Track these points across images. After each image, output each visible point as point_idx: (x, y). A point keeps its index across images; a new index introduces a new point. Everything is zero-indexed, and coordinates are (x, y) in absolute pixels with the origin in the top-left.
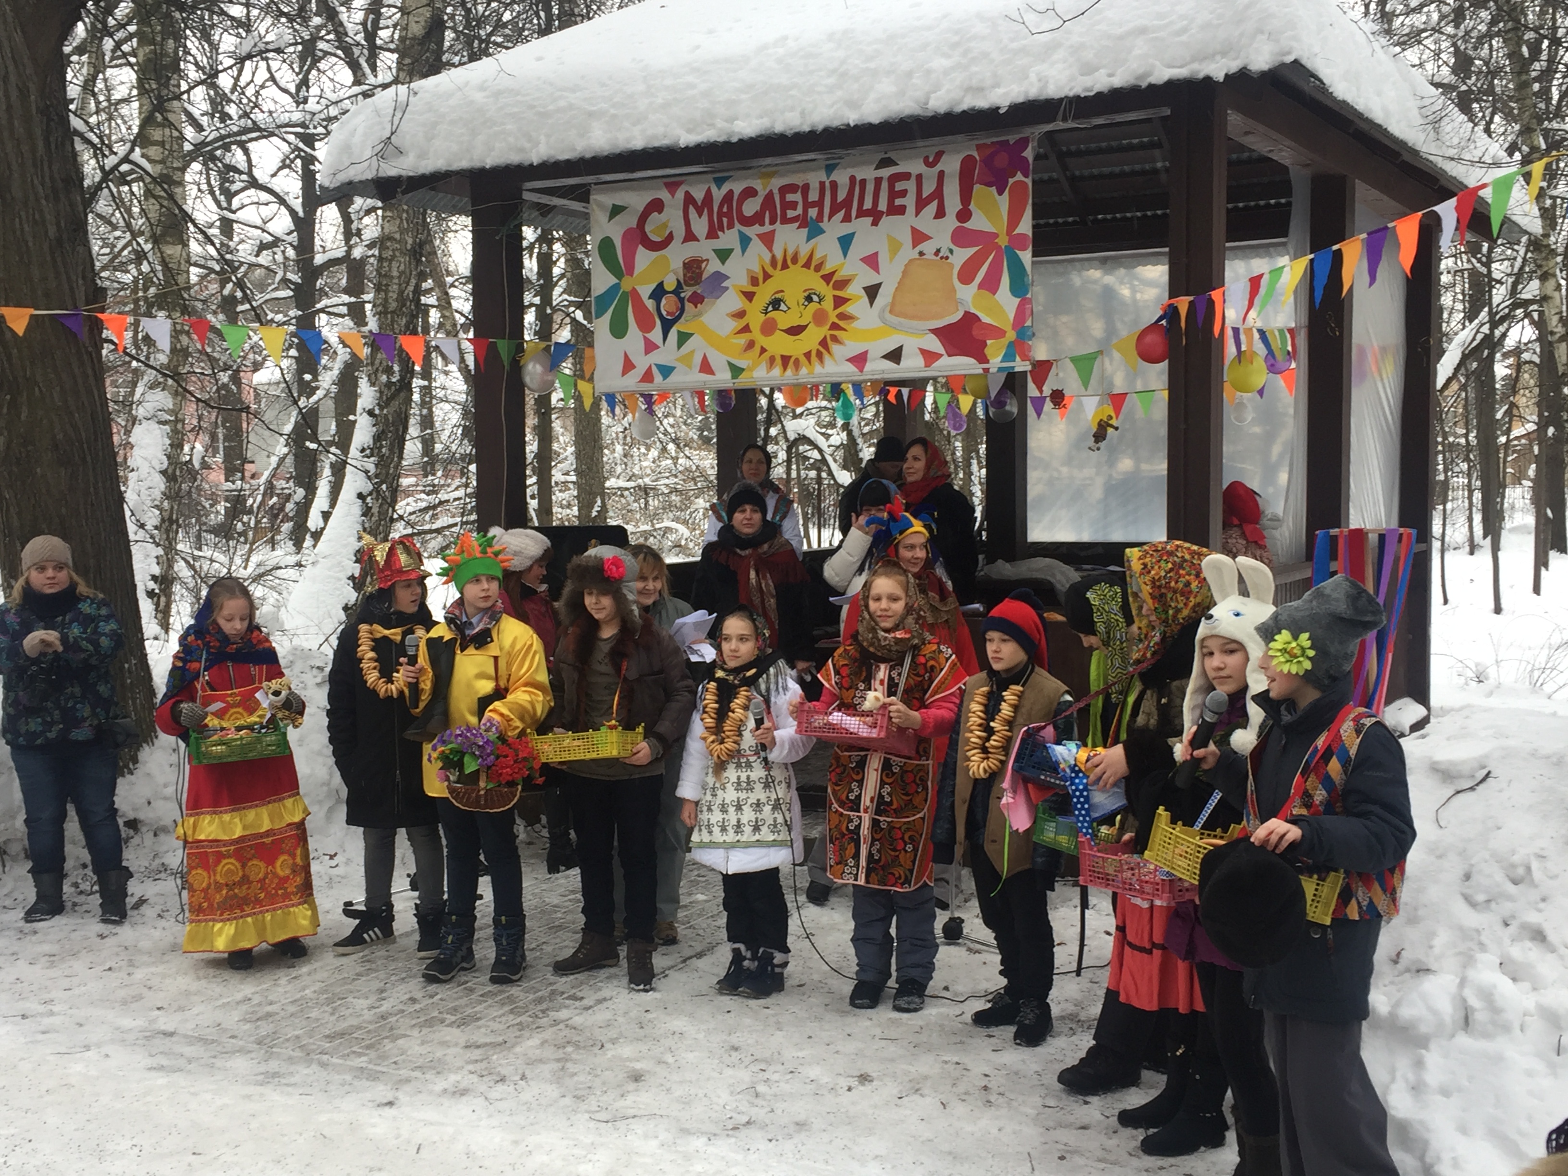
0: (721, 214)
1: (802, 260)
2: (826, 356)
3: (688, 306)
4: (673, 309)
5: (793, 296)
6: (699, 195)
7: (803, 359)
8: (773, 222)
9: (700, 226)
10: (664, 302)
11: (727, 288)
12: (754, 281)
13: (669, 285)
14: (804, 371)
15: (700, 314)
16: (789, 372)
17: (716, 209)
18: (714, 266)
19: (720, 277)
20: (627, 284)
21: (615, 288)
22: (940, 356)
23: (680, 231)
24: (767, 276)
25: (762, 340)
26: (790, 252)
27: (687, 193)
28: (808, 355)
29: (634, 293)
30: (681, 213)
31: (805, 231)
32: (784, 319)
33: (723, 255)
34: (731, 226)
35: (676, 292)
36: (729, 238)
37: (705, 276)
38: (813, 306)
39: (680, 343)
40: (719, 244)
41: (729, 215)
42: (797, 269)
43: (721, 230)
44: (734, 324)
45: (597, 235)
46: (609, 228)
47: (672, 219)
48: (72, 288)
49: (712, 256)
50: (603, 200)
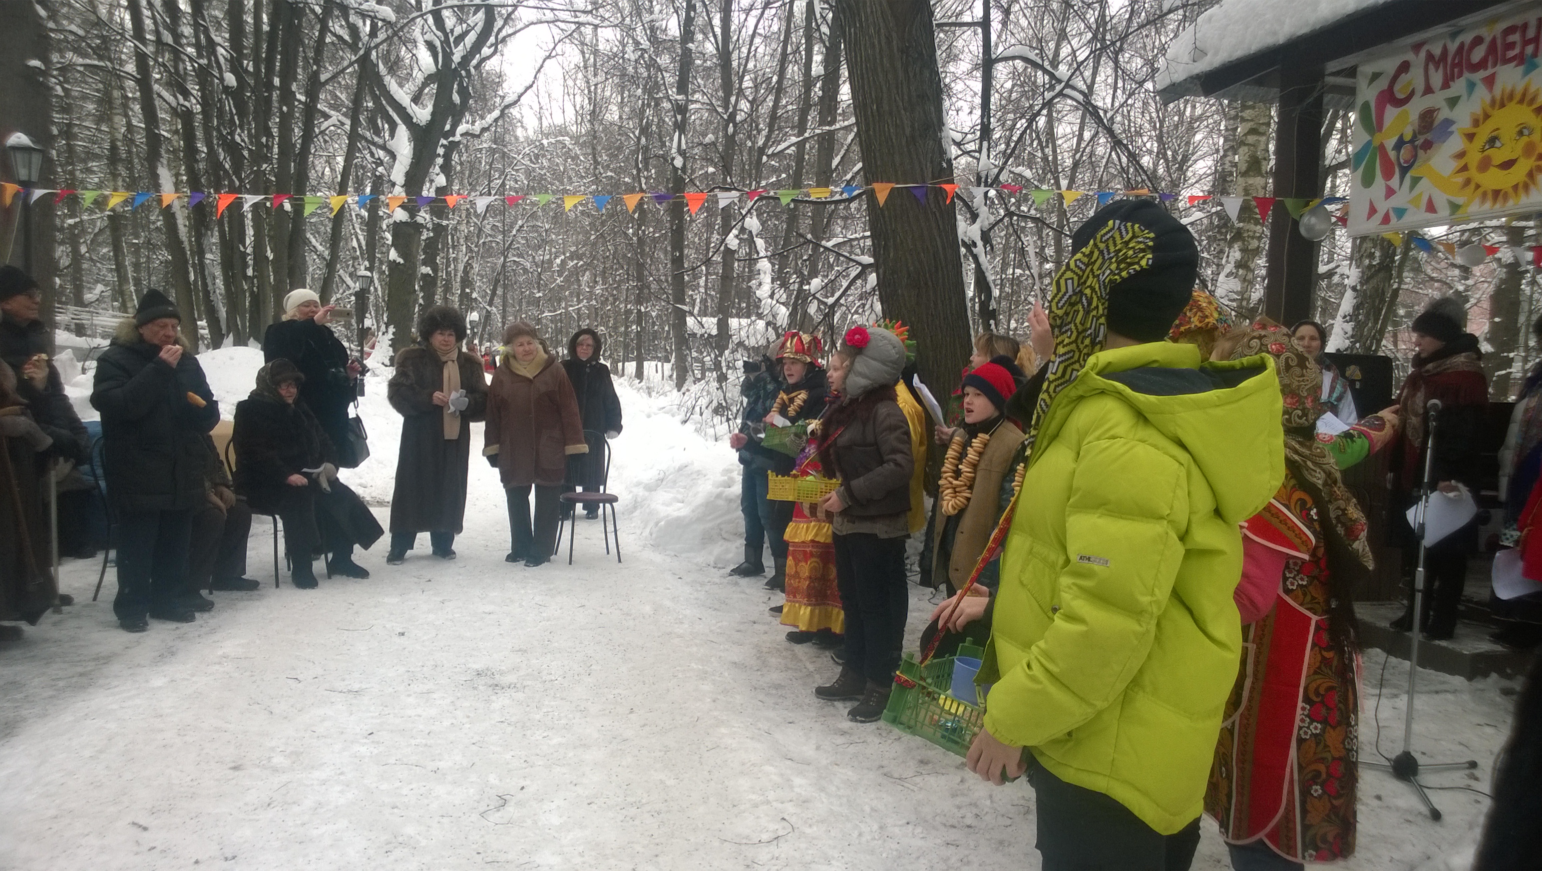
0: (1454, 66)
1: (1518, 97)
2: (1532, 187)
3: (1421, 153)
4: (1408, 157)
5: (1508, 132)
6: (1437, 51)
7: (1511, 191)
8: (1495, 65)
9: (1437, 78)
10: (1402, 151)
11: (1452, 133)
12: (1476, 123)
13: (1407, 138)
14: (1511, 203)
15: (1429, 159)
16: (1498, 206)
17: (1449, 61)
18: (1445, 113)
19: (1448, 122)
20: (1377, 139)
21: (1369, 143)
23: (1420, 86)
24: (1487, 116)
25: (1478, 177)
26: (1508, 90)
27: (1428, 51)
28: (1515, 187)
29: (1382, 147)
30: (1422, 71)
31: (1521, 69)
32: (1499, 155)
33: (1453, 102)
34: (1460, 75)
35: (1412, 141)
36: (1458, 87)
37: (1436, 123)
38: (1525, 139)
39: (1412, 187)
40: (1450, 93)
41: (1459, 64)
42: (1512, 106)
43: (1453, 79)
44: (1455, 165)
45: (1360, 101)
46: (1368, 93)
47: (1415, 77)
48: (922, 169)
49: (1443, 104)
50: (1367, 69)
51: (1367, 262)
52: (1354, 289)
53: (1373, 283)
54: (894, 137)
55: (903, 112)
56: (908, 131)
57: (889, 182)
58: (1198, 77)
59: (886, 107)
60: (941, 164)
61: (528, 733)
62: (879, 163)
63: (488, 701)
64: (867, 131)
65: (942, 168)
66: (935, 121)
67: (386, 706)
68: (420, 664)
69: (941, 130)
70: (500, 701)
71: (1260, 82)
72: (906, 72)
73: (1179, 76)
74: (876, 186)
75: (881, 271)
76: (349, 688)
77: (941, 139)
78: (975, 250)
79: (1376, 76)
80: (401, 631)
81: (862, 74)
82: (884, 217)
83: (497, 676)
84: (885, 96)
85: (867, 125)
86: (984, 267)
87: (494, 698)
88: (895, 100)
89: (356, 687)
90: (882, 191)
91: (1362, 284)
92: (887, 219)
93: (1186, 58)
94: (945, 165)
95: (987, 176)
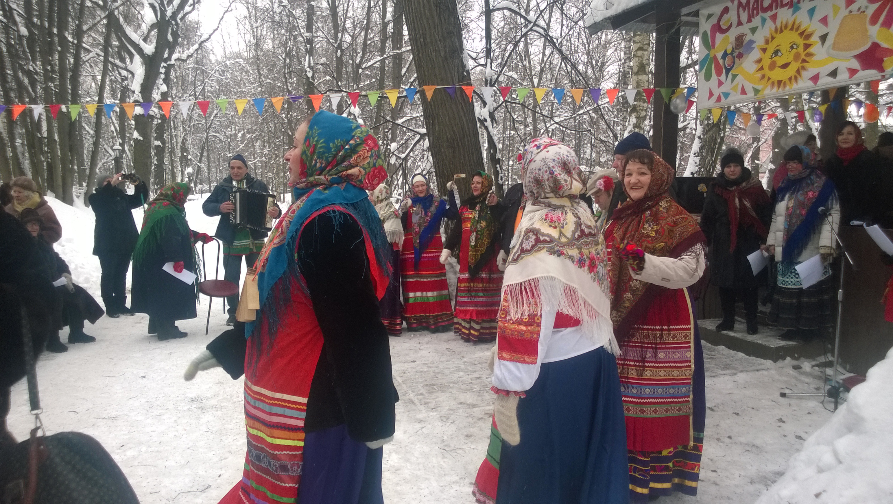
0: (753, 9)
1: (789, 27)
2: (799, 78)
3: (737, 60)
4: (730, 63)
5: (785, 48)
7: (787, 81)
8: (776, 8)
9: (744, 17)
10: (727, 59)
11: (754, 48)
12: (767, 42)
13: (729, 52)
14: (788, 88)
15: (741, 64)
16: (780, 89)
17: (751, 6)
18: (749, 37)
19: (752, 42)
20: (712, 53)
21: (708, 55)
22: (858, 71)
23: (735, 22)
24: (773, 38)
25: (769, 74)
26: (784, 23)
27: (739, 1)
28: (790, 79)
29: (715, 57)
30: (736, 12)
31: (791, 10)
32: (780, 61)
33: (754, 30)
34: (757, 14)
35: (732, 53)
36: (756, 21)
37: (745, 43)
38: (794, 51)
39: (733, 80)
40: (752, 25)
41: (757, 9)
42: (786, 32)
43: (753, 17)
44: (756, 67)
45: (701, 31)
46: (706, 26)
47: (732, 17)
48: (452, 77)
49: (748, 32)
50: (704, 12)
51: (706, 122)
52: (699, 138)
53: (710, 133)
54: (434, 58)
55: (439, 42)
56: (443, 54)
57: (433, 84)
58: (609, 18)
59: (429, 40)
60: (463, 73)
61: (224, 438)
62: (426, 73)
63: (198, 418)
64: (418, 54)
65: (464, 76)
66: (458, 47)
67: (133, 426)
68: (156, 396)
69: (462, 53)
70: (206, 418)
71: (644, 21)
72: (439, 17)
73: (599, 18)
74: (425, 87)
75: (431, 138)
76: (109, 415)
77: (462, 58)
78: (486, 124)
79: (710, 16)
80: (143, 375)
81: (413, 20)
82: (431, 106)
83: (204, 401)
84: (428, 33)
85: (418, 50)
86: (491, 134)
87: (203, 416)
88: (434, 36)
89: (113, 414)
90: (430, 91)
91: (704, 135)
92: (433, 107)
93: (602, 7)
94: (465, 74)
95: (491, 79)
